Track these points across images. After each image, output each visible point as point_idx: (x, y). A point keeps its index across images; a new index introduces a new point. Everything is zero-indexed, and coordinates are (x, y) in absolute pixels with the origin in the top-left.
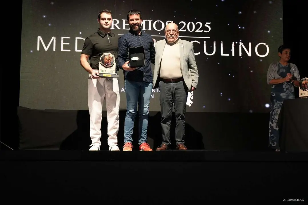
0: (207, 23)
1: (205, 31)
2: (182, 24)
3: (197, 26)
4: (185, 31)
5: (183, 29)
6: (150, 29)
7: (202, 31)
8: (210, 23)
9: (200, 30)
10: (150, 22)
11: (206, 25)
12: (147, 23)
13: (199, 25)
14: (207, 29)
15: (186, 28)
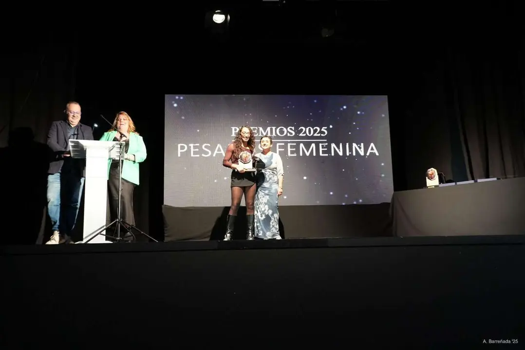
0: (323, 128)
1: (322, 135)
2: (302, 130)
3: (315, 131)
4: (305, 135)
5: (304, 133)
6: (274, 134)
7: (319, 135)
8: (326, 128)
9: (318, 134)
10: (274, 128)
11: (323, 130)
12: (271, 130)
13: (316, 130)
14: (324, 133)
15: (305, 132)
